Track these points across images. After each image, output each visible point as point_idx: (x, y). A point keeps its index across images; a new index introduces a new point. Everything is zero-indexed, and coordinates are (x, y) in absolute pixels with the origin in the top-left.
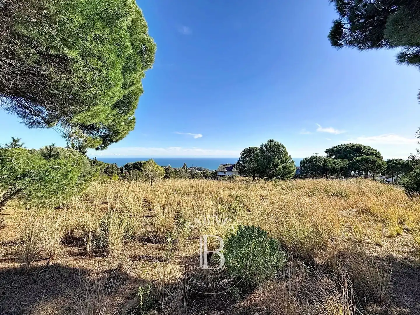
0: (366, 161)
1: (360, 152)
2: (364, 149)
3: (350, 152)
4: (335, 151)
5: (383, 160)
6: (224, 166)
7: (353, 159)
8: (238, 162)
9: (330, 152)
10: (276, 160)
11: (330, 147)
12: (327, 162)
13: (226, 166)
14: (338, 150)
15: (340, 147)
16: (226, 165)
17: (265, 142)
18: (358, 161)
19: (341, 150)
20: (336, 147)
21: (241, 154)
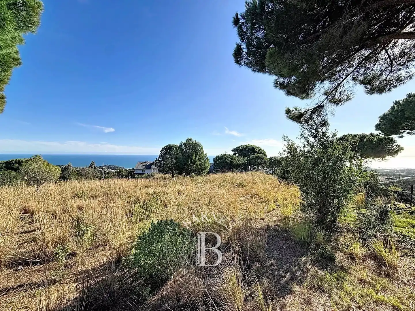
0: (258, 158)
1: (254, 151)
2: (257, 149)
3: (248, 151)
4: (238, 150)
5: (268, 157)
6: (142, 163)
7: (250, 157)
8: (157, 159)
9: (235, 150)
10: (194, 157)
11: (235, 147)
12: (233, 159)
13: (145, 164)
14: (241, 149)
15: (242, 147)
16: (145, 162)
17: (184, 141)
18: (253, 158)
19: (242, 149)
20: (239, 147)
21: (160, 151)
